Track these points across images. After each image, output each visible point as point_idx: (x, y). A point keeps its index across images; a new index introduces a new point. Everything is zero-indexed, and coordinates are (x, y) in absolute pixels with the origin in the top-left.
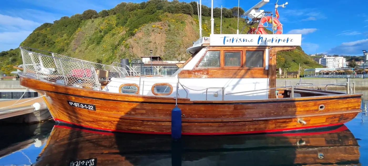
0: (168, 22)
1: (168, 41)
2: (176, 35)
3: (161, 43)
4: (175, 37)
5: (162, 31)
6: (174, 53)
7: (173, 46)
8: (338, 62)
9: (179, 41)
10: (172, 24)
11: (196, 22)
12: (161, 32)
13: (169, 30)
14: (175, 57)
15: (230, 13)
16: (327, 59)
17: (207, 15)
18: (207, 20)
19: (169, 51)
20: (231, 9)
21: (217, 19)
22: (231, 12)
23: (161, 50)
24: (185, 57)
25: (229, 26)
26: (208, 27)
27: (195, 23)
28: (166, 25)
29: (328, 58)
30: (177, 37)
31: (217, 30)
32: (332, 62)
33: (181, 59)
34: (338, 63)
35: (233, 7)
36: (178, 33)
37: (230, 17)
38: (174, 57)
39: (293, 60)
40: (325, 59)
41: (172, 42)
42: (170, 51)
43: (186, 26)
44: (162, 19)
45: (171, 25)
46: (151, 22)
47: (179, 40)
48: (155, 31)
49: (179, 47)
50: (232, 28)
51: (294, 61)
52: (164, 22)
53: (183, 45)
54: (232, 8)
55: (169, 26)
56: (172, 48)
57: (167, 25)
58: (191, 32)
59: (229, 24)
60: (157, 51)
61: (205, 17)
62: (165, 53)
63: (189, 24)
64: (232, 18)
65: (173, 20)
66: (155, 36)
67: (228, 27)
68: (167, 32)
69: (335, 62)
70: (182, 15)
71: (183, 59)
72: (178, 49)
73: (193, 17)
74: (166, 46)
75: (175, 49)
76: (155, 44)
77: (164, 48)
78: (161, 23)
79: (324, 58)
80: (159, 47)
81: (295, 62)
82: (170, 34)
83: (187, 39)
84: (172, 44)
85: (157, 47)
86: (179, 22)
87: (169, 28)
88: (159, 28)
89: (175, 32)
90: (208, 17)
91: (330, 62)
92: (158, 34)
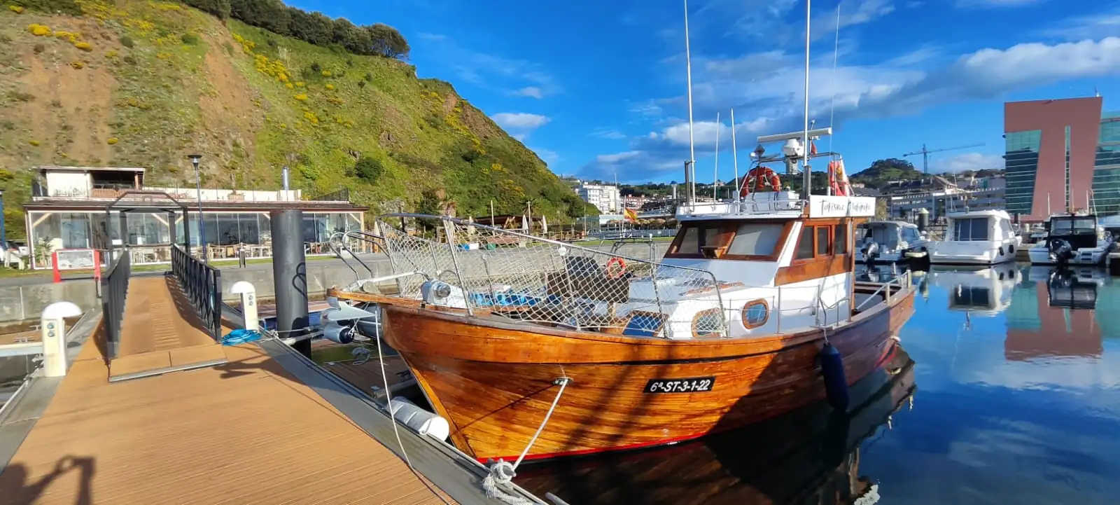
0: (116, 24)
1: (130, 105)
2: (166, 87)
3: (92, 110)
4: (163, 91)
5: (88, 59)
6: (164, 156)
7: (159, 128)
8: (609, 197)
9: (183, 110)
10: (140, 37)
11: (243, 47)
12: (87, 62)
13: (130, 61)
14: (172, 171)
15: (364, 40)
16: (590, 189)
17: (282, 29)
18: (285, 50)
19: (139, 146)
20: (367, 28)
21: (323, 52)
22: (369, 38)
23: (95, 138)
24: (217, 173)
25: (365, 81)
26: (292, 72)
27: (242, 52)
28: (108, 38)
29: (591, 187)
30: (171, 92)
31: (329, 89)
32: (598, 198)
33: (199, 179)
34: (608, 200)
35: (374, 24)
36: (175, 79)
37: (364, 54)
38: (165, 171)
39: (541, 192)
40: (586, 190)
41: (147, 109)
42: (144, 145)
43: (207, 56)
44: (84, 10)
45: (135, 42)
46: (19, 9)
47: (182, 106)
48: (48, 50)
49: (187, 132)
50: (376, 90)
51: (543, 194)
52: (96, 24)
53: (204, 126)
54: (371, 26)
55: (127, 43)
56: (151, 132)
57: (114, 37)
58: (229, 82)
59: (364, 75)
60: (70, 141)
61: (275, 34)
62: (118, 150)
63: (218, 51)
64: (371, 58)
65: (145, 25)
66: (53, 75)
67: (361, 85)
68: (117, 65)
69: (603, 198)
70: (182, 10)
71: (209, 178)
72: (185, 142)
73: (227, 24)
74: (120, 125)
75: (168, 139)
76: (59, 110)
77: (108, 130)
78: (81, 22)
79: (584, 187)
80: (80, 126)
81: (546, 198)
82: (135, 78)
83: (219, 108)
84: (153, 118)
85: (71, 123)
86: (174, 37)
87: (124, 52)
88: (72, 43)
89: (161, 74)
90: (287, 38)
91: (595, 198)
92: (71, 70)
